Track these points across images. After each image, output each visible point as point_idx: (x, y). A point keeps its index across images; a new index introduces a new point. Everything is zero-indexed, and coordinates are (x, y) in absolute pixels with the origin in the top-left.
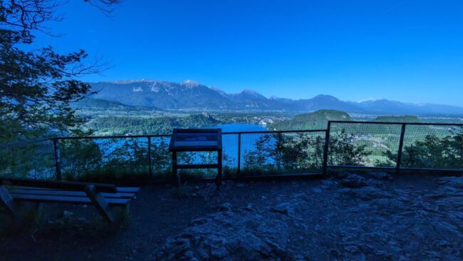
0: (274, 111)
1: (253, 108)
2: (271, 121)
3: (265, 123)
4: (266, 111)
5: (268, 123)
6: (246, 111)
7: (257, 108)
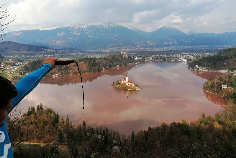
0: (195, 47)
1: (172, 45)
2: (192, 58)
3: (186, 60)
4: (185, 47)
5: (189, 60)
6: (164, 49)
7: (176, 45)
